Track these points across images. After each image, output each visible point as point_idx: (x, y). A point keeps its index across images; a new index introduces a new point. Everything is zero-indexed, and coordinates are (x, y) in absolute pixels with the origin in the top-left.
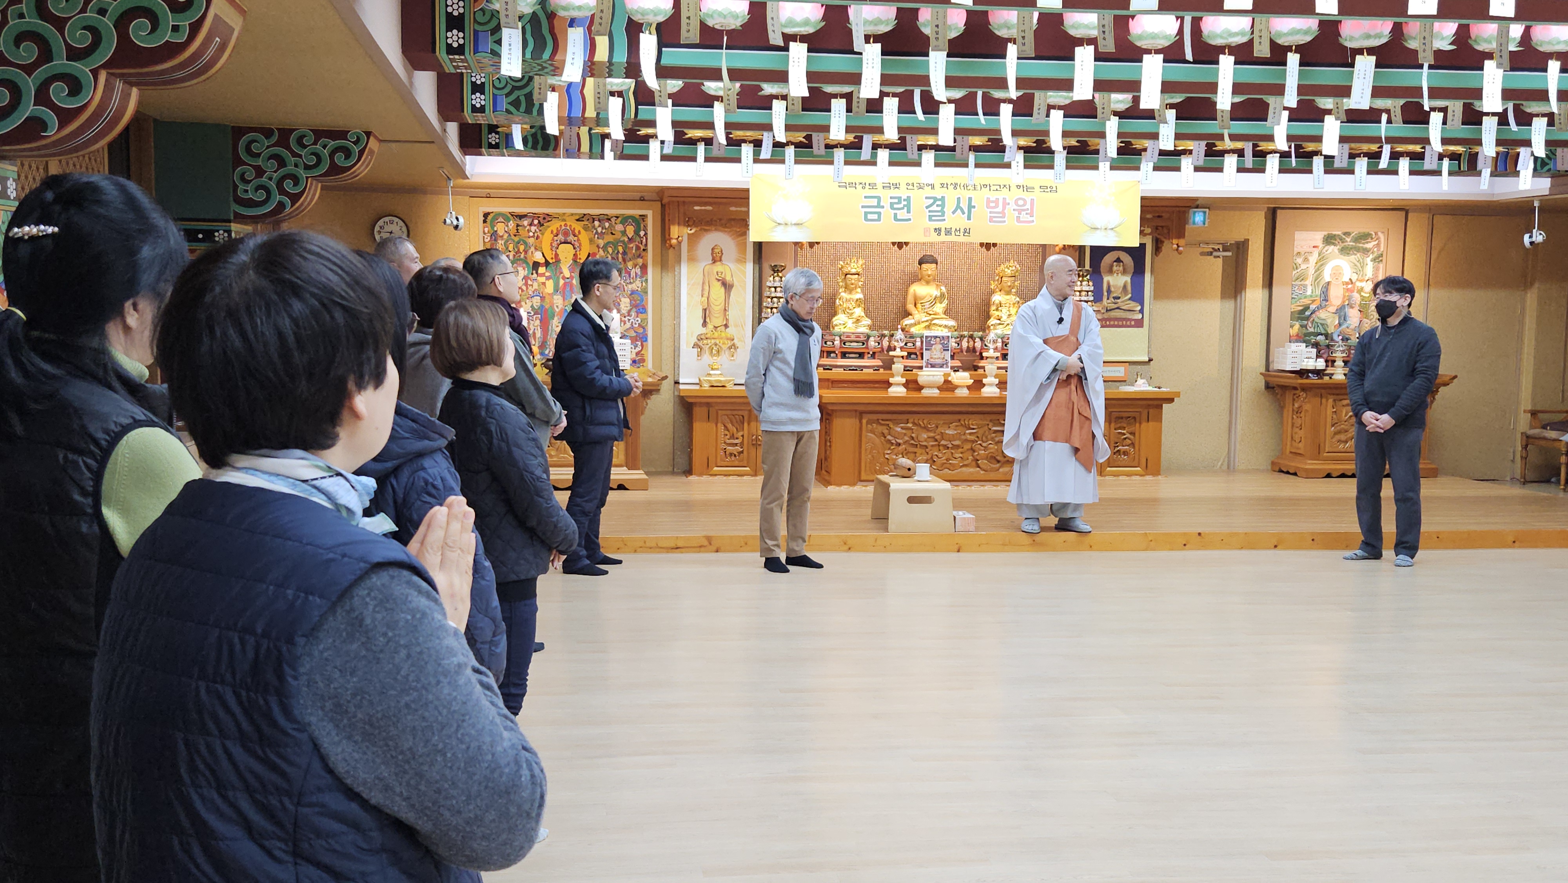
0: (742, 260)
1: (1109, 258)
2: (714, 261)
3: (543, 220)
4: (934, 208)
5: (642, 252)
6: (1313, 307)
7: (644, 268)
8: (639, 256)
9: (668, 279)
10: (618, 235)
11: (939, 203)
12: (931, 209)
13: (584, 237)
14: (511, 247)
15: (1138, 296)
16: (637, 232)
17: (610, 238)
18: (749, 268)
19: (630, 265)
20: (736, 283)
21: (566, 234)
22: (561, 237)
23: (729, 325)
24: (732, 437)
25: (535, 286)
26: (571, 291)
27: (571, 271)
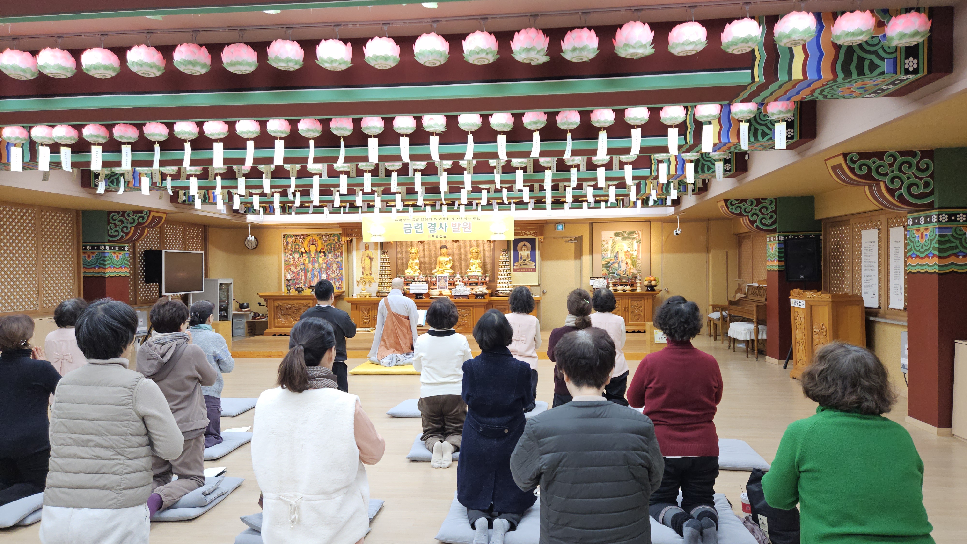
0: (376, 249)
1: (521, 244)
2: (366, 250)
3: (305, 236)
4: (432, 227)
5: (340, 247)
6: (611, 262)
7: (341, 253)
8: (340, 249)
9: (350, 257)
10: (332, 241)
11: (433, 225)
12: (430, 228)
13: (319, 242)
14: (293, 247)
15: (533, 259)
16: (338, 240)
17: (328, 242)
18: (379, 251)
19: (336, 252)
20: (374, 258)
21: (313, 241)
22: (311, 243)
23: (373, 273)
24: (366, 316)
25: (302, 261)
26: (315, 262)
27: (315, 255)
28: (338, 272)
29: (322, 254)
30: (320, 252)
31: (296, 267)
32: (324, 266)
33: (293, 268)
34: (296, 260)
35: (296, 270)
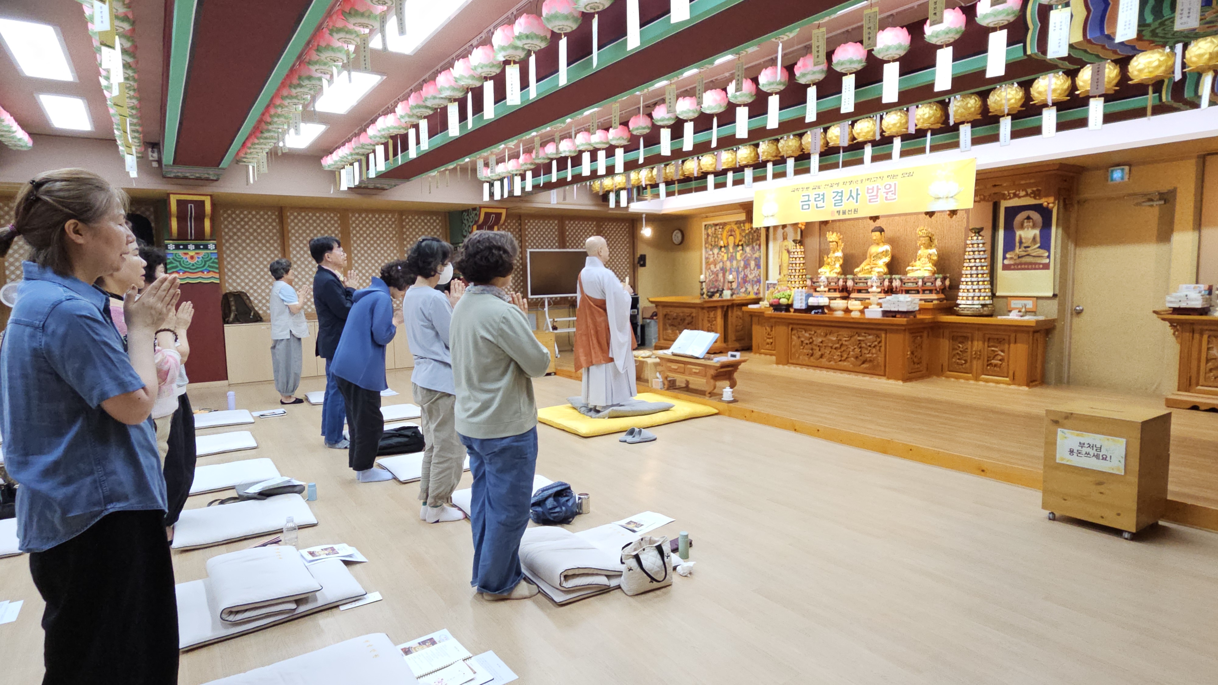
1: (1020, 217)
2: (784, 239)
3: (723, 225)
4: (837, 198)
5: (759, 237)
7: (760, 245)
8: (758, 240)
11: (840, 194)
12: (836, 199)
13: (738, 231)
14: (713, 240)
15: (1045, 245)
19: (754, 244)
21: (731, 231)
22: (729, 233)
25: (721, 257)
26: (733, 259)
27: (733, 249)
28: (756, 272)
29: (740, 248)
30: (738, 245)
31: (715, 265)
32: (742, 263)
33: (712, 266)
34: (716, 256)
35: (715, 270)
